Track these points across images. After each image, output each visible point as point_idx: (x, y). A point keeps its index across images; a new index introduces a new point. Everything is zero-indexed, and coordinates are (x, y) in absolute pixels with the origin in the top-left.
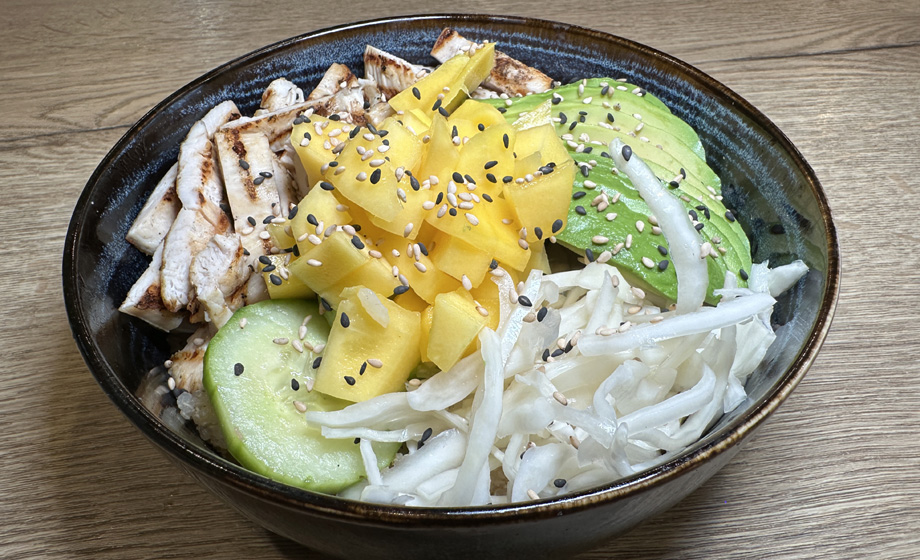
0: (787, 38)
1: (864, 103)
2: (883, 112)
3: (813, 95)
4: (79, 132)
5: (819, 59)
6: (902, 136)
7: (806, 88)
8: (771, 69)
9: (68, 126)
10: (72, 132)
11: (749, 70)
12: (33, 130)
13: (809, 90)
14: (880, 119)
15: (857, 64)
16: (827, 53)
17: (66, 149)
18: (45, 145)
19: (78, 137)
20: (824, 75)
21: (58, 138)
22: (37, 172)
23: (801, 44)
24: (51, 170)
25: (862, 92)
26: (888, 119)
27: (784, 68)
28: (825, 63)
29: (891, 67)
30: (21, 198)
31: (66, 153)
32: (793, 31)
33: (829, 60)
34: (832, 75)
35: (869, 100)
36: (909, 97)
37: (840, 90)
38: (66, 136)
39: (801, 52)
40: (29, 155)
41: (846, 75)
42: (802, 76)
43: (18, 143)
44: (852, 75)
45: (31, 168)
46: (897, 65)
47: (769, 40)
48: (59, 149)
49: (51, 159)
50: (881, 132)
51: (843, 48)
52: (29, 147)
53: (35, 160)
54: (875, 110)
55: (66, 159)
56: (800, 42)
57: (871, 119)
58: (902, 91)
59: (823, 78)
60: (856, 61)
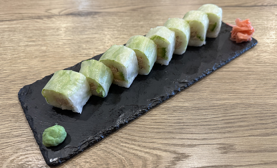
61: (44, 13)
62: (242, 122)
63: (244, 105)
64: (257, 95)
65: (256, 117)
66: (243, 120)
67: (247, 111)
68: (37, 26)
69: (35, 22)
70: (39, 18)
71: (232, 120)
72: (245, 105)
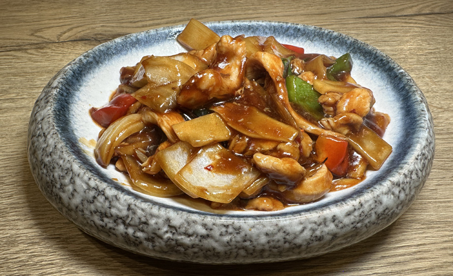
0: (386, 7)
1: (419, 41)
2: (428, 46)
3: (395, 36)
4: (50, 43)
5: (401, 19)
6: (435, 58)
7: (392, 33)
8: (377, 23)
9: (44, 40)
10: (46, 43)
11: (366, 23)
12: (29, 41)
13: (394, 34)
14: (426, 49)
15: (419, 22)
16: (405, 16)
17: (45, 51)
18: (35, 48)
19: (50, 45)
20: (402, 26)
21: (40, 45)
22: (32, 61)
23: (393, 11)
24: (39, 60)
25: (419, 36)
26: (429, 49)
27: (383, 23)
28: (403, 21)
29: (435, 24)
30: (26, 73)
31: (45, 53)
32: (390, 4)
33: (405, 19)
34: (406, 27)
35: (422, 40)
36: (441, 39)
37: (409, 34)
38: (44, 45)
39: (392, 14)
40: (28, 53)
41: (413, 27)
42: (391, 27)
43: (22, 47)
44: (416, 27)
45: (30, 60)
46: (438, 23)
47: (377, 8)
48: (42, 51)
49: (38, 55)
50: (425, 56)
51: (413, 13)
52: (28, 49)
53: (31, 56)
54: (424, 45)
55: (45, 55)
56: (393, 9)
57: (421, 49)
58: (438, 36)
59: (402, 28)
60: (418, 20)
61: (28, 37)
62: (419, 261)
63: (419, 223)
64: (441, 202)
65: (445, 249)
66: (421, 256)
67: (426, 237)
68: (17, 65)
69: (11, 57)
70: (20, 48)
71: (400, 257)
72: (422, 225)
